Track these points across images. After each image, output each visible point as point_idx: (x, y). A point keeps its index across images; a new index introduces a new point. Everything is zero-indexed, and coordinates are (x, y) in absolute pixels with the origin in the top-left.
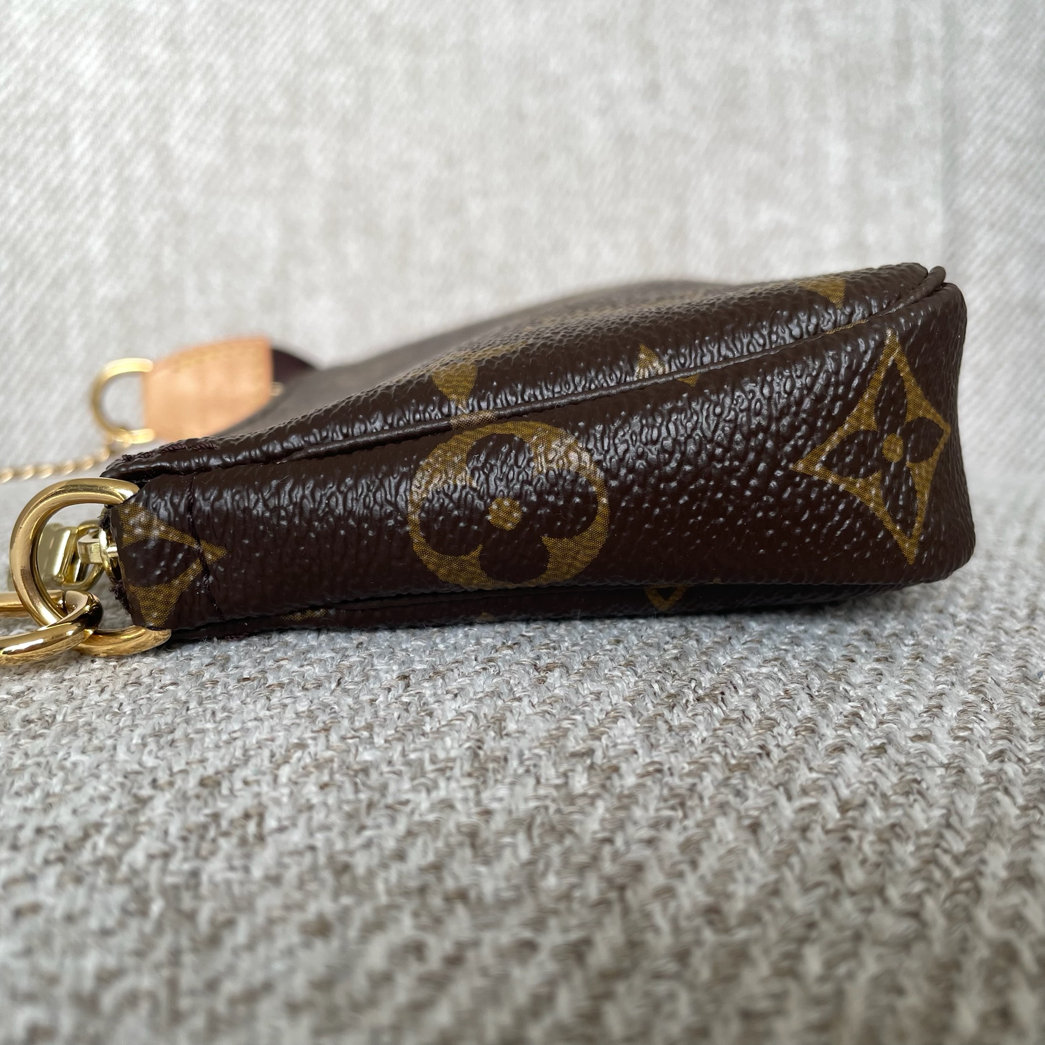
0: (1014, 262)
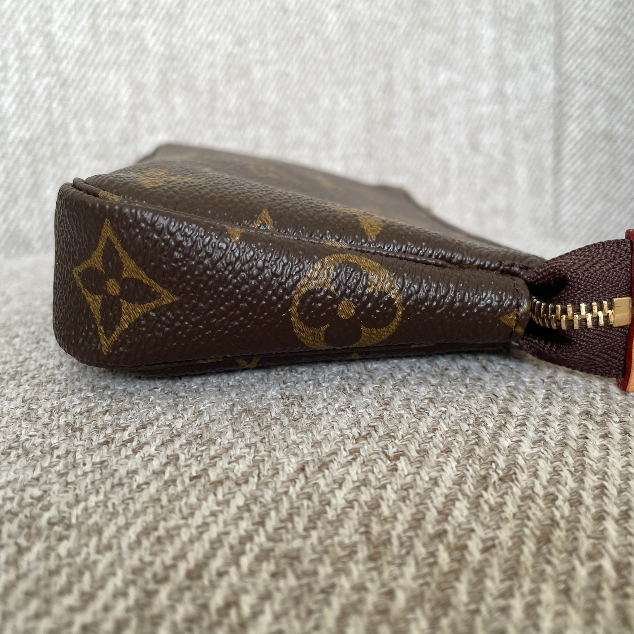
0: (599, 107)
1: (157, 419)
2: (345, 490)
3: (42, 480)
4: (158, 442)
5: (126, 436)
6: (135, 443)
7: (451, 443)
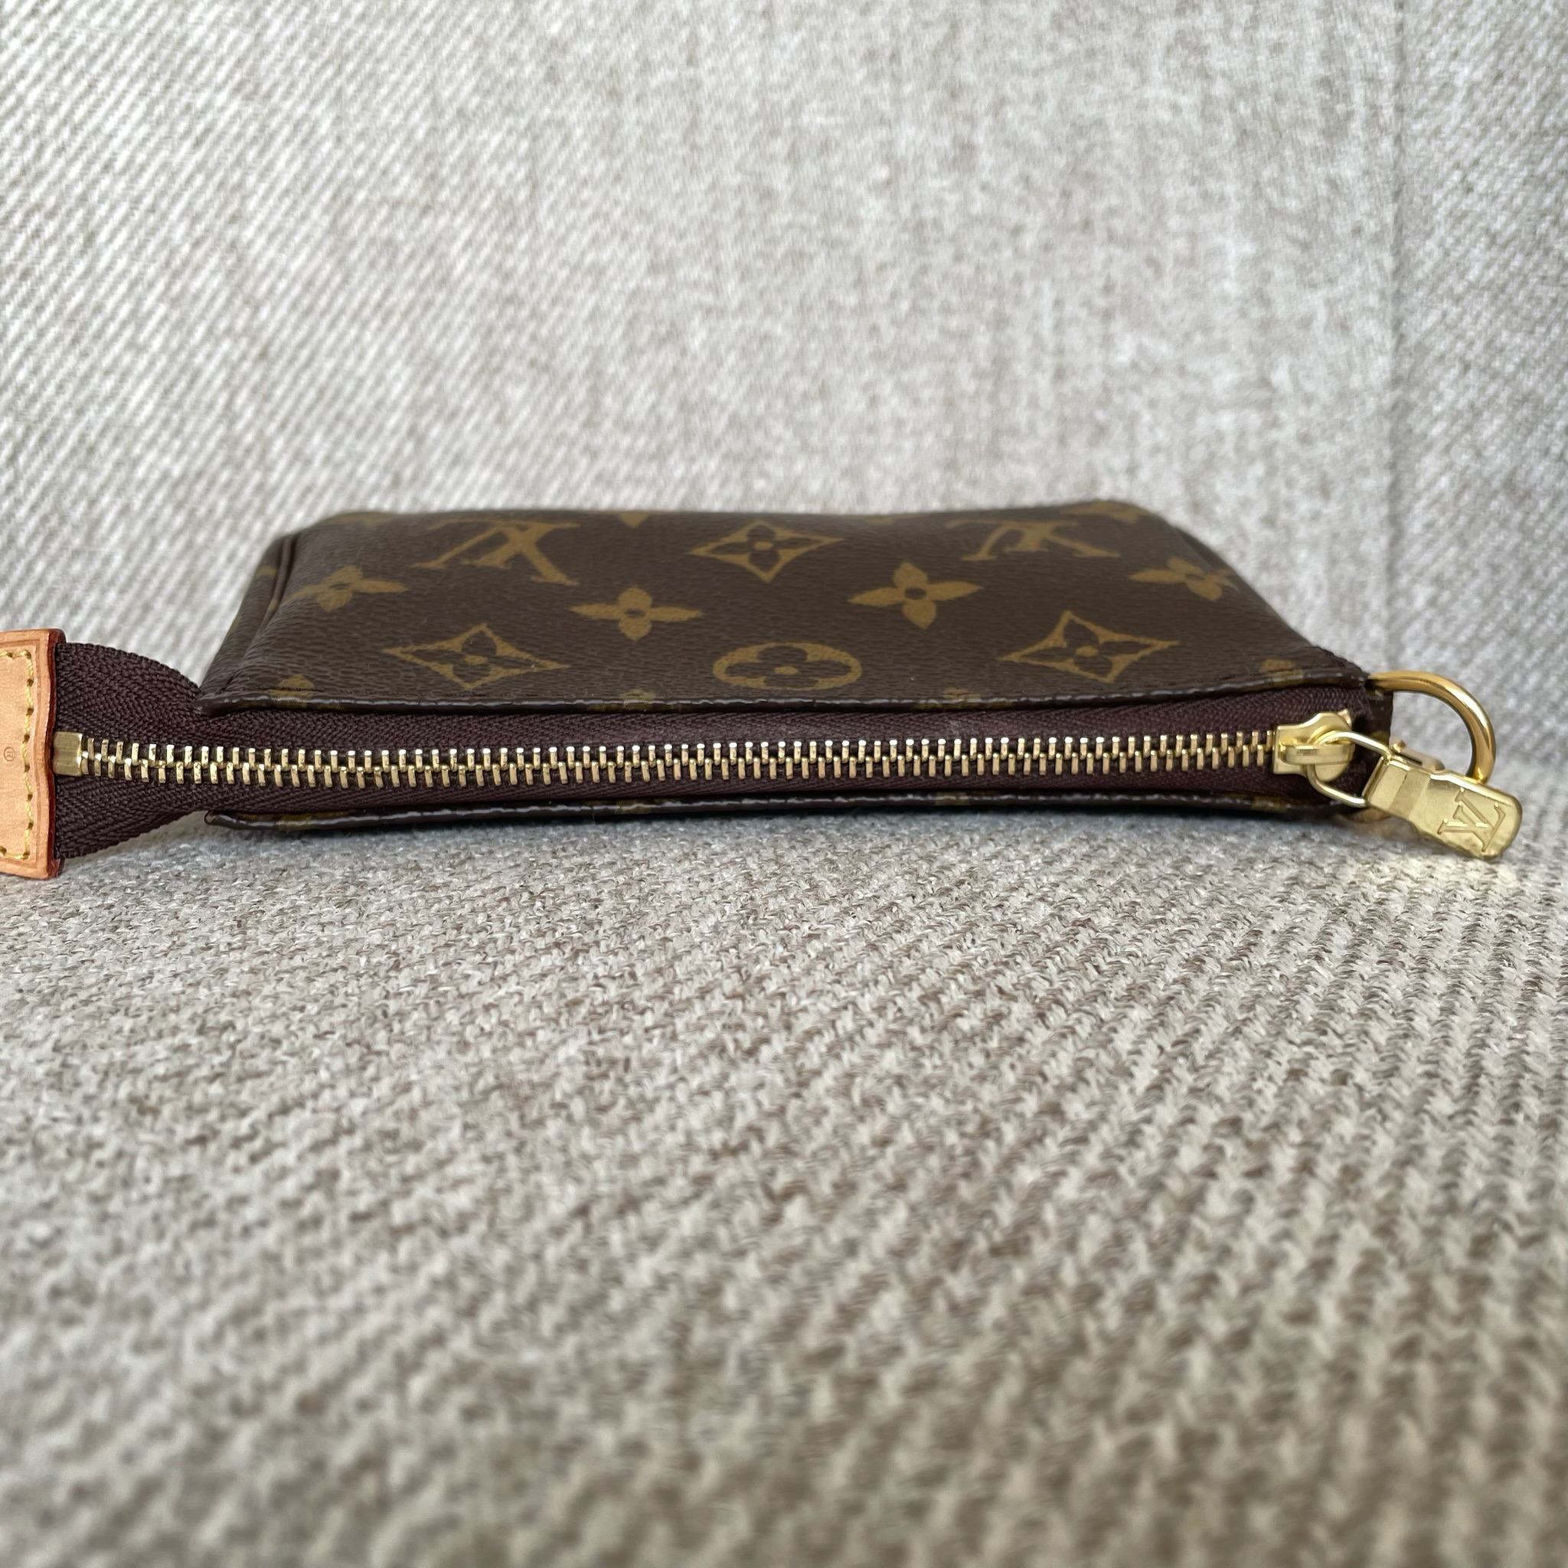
1: (315, 1096)
2: (661, 1254)
3: (57, 1208)
4: (307, 1140)
5: (244, 1126)
6: (258, 1144)
7: (911, 1172)
